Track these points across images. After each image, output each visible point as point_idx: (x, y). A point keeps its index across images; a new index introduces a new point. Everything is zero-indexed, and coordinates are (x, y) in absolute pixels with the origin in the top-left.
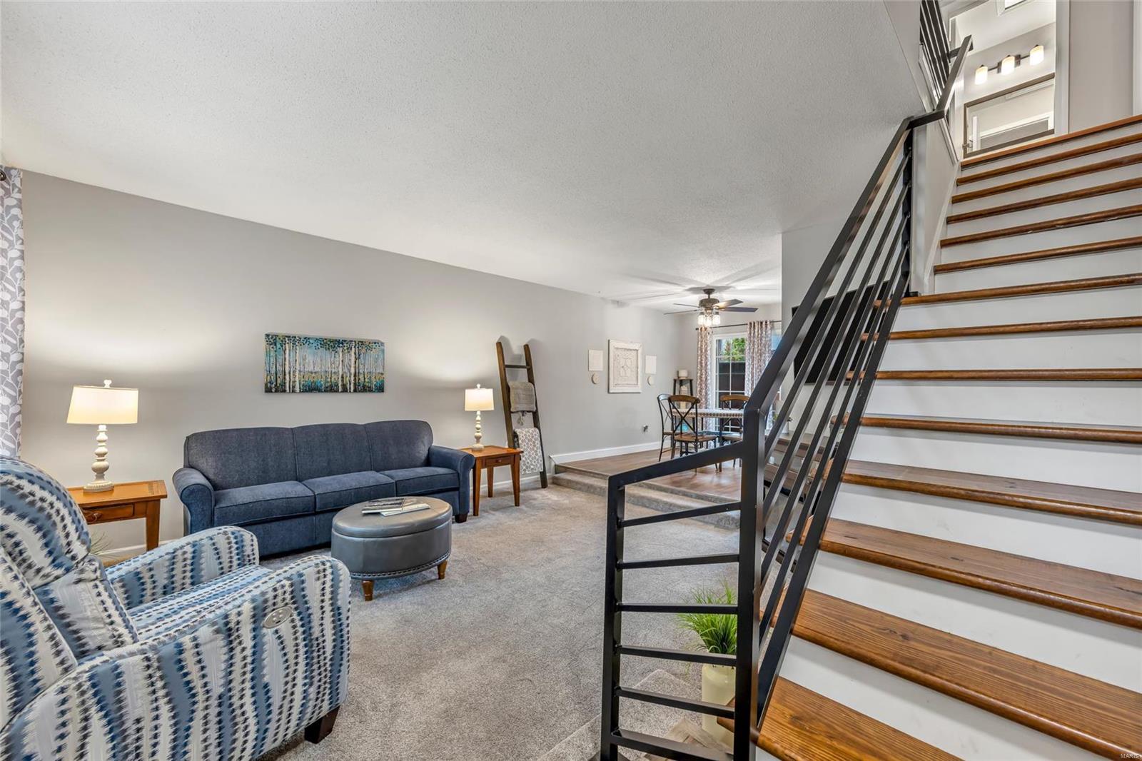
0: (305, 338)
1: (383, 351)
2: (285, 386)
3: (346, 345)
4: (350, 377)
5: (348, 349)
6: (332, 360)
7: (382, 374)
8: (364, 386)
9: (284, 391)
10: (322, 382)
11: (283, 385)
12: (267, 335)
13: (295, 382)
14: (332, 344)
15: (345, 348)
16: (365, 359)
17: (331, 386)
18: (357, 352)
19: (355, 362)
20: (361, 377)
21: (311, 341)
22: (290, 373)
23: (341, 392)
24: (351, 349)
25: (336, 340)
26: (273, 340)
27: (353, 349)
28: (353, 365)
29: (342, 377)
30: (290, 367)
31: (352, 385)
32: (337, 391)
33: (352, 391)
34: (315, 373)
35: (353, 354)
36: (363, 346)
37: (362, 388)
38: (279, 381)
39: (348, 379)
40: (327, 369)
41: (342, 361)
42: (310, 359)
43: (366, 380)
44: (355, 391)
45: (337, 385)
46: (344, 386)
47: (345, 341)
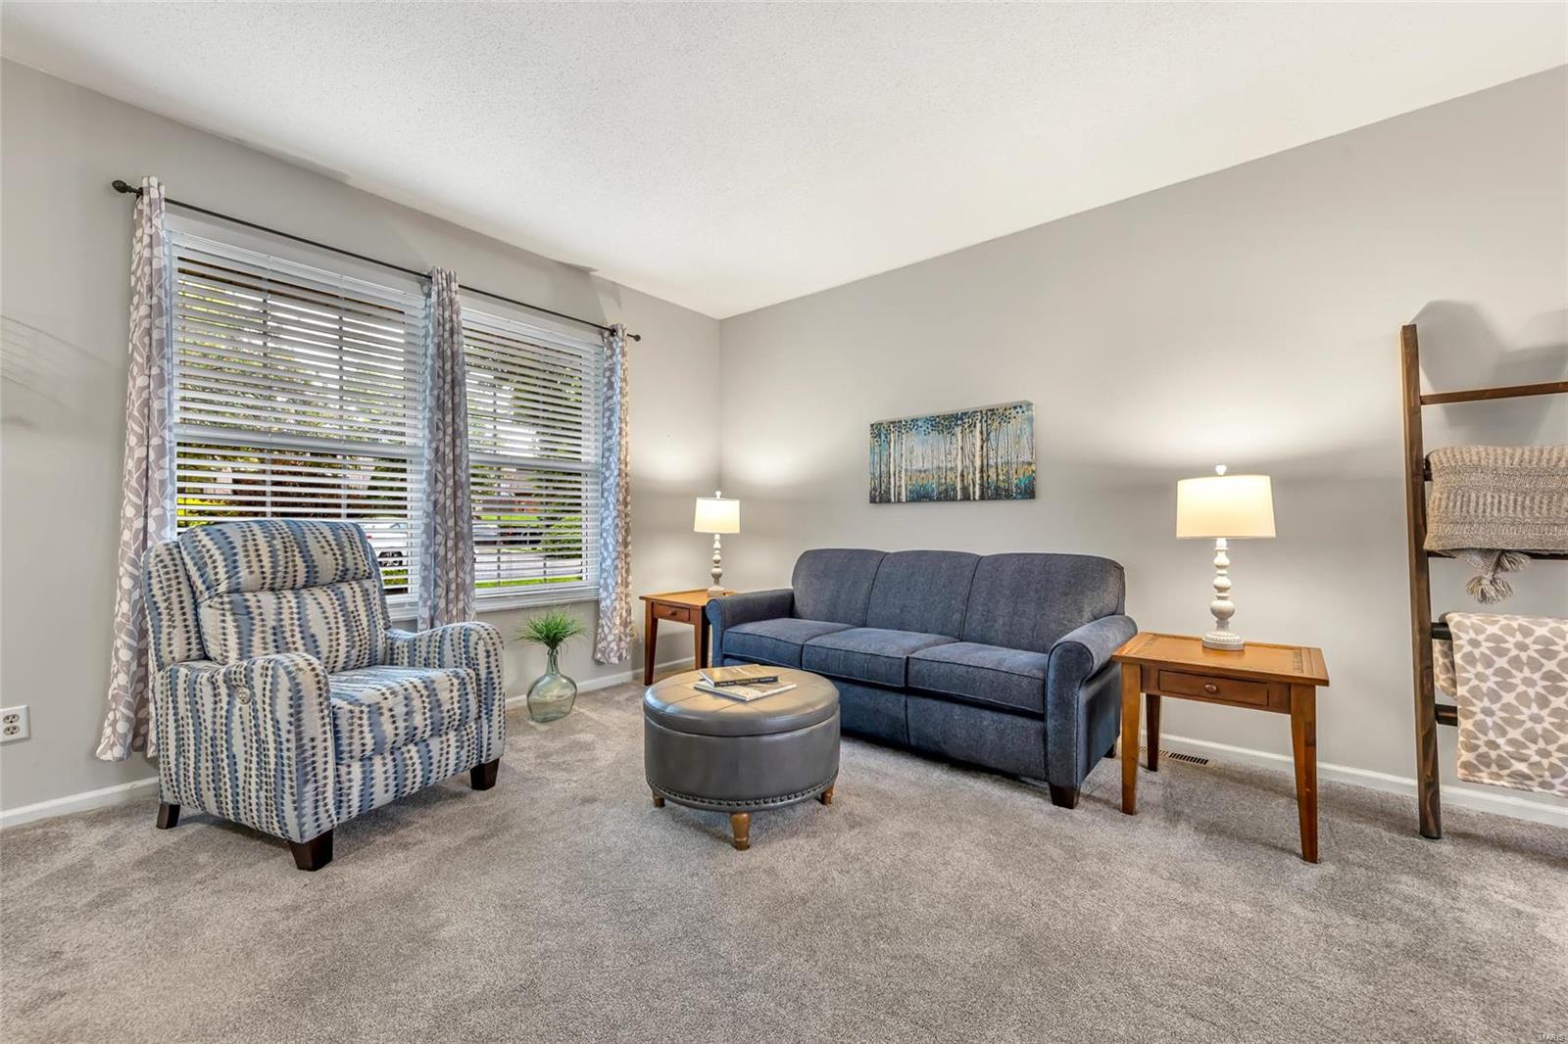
0: (912, 421)
1: (1031, 420)
2: (890, 493)
3: (967, 420)
4: (974, 474)
5: (969, 427)
6: (948, 447)
7: (1030, 464)
8: (997, 488)
9: (888, 501)
10: (933, 485)
11: (888, 492)
12: (872, 426)
13: (900, 486)
14: (946, 423)
15: (966, 426)
16: (997, 440)
17: (946, 490)
18: (984, 429)
19: (982, 448)
20: (992, 472)
21: (920, 424)
22: (895, 475)
23: (960, 500)
24: (975, 427)
25: (952, 415)
26: (879, 431)
27: (978, 425)
28: (978, 454)
29: (962, 475)
30: (895, 467)
31: (977, 486)
32: (954, 499)
33: (977, 498)
34: (925, 471)
35: (978, 434)
36: (994, 416)
37: (994, 493)
38: (883, 488)
39: (971, 476)
40: (941, 465)
41: (962, 448)
42: (918, 450)
43: (1001, 478)
44: (982, 498)
45: (955, 489)
46: (965, 489)
47: (966, 414)
